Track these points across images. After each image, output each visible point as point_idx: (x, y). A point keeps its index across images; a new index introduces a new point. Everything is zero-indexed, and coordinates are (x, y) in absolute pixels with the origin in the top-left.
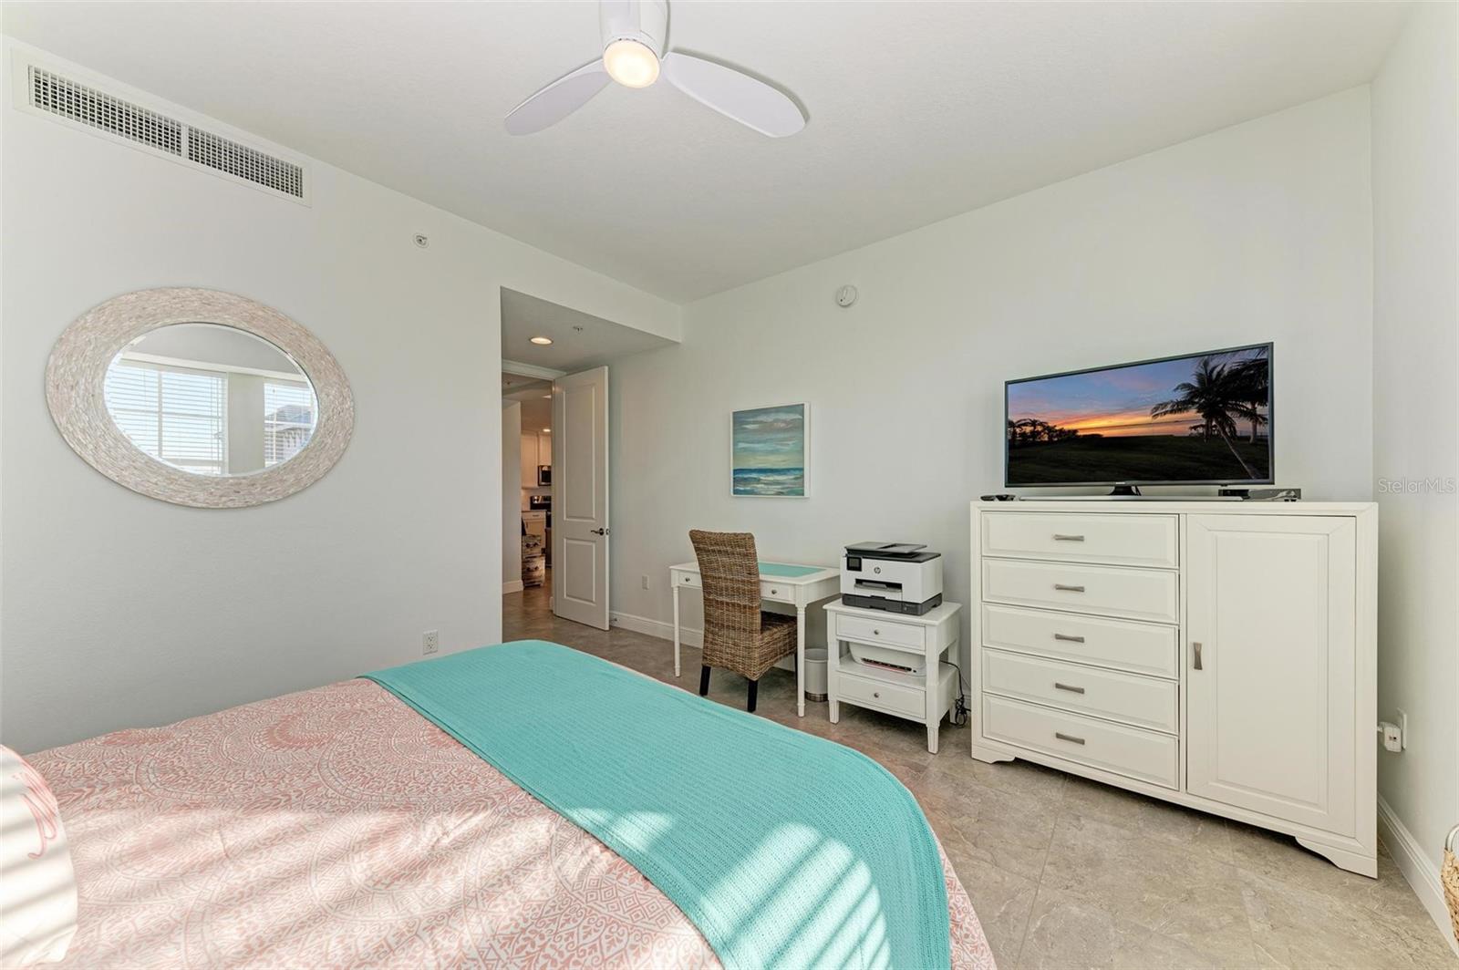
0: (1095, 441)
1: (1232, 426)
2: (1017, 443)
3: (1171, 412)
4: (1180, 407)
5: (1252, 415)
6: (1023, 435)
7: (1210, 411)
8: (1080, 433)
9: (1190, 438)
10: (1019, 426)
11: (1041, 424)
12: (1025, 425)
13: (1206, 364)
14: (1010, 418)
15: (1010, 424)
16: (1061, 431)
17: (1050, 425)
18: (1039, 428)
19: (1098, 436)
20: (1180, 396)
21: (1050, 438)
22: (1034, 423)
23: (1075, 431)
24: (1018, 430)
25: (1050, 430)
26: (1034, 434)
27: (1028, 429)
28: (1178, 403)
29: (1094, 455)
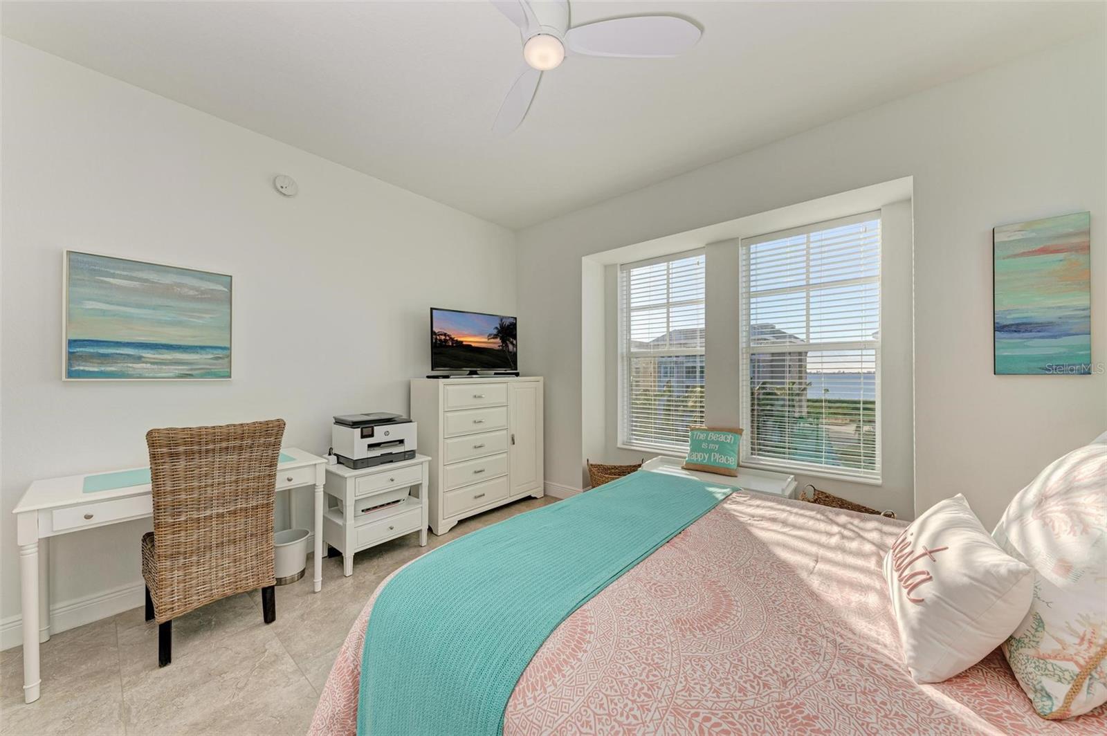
0: (469, 348)
1: (508, 346)
2: (438, 345)
3: (493, 338)
4: (495, 337)
5: (512, 343)
6: (440, 340)
7: (504, 341)
8: (464, 343)
9: (498, 350)
10: (439, 335)
11: (448, 336)
12: (441, 335)
13: (501, 321)
14: (434, 329)
15: (433, 333)
16: (457, 340)
17: (453, 336)
18: (448, 338)
19: (470, 346)
20: (495, 332)
21: (452, 344)
22: (445, 335)
23: (462, 342)
24: (438, 337)
25: (452, 339)
26: (446, 341)
27: (443, 337)
28: (495, 335)
29: (468, 354)
